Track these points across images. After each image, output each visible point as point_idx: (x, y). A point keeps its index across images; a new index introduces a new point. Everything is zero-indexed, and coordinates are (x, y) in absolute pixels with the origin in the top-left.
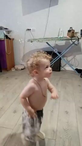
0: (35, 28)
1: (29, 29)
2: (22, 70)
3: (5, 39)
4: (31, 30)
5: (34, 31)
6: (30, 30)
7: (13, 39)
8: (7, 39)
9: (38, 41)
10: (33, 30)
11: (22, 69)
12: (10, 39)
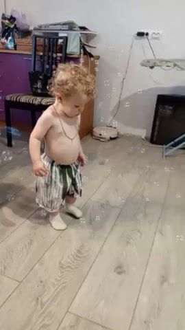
0: (160, 32)
1: (145, 32)
2: (112, 141)
3: (82, 55)
4: (150, 37)
5: (156, 38)
6: (147, 34)
7: (98, 58)
8: (86, 56)
9: (175, 65)
10: (154, 36)
11: (111, 139)
12: (91, 56)
